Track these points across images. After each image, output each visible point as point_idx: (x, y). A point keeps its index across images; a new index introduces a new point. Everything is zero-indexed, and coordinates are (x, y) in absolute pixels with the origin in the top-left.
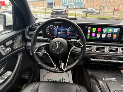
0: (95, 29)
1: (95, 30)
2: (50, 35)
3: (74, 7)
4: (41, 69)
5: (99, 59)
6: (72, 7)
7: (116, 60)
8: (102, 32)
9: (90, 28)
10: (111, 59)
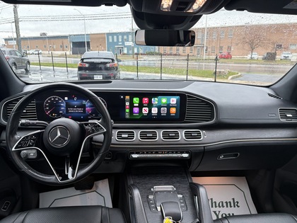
0: (138, 99)
1: (138, 102)
2: (52, 115)
3: (136, 51)
4: (40, 194)
5: (147, 153)
6: (131, 52)
7: (176, 153)
8: (150, 105)
9: (128, 97)
10: (168, 153)
